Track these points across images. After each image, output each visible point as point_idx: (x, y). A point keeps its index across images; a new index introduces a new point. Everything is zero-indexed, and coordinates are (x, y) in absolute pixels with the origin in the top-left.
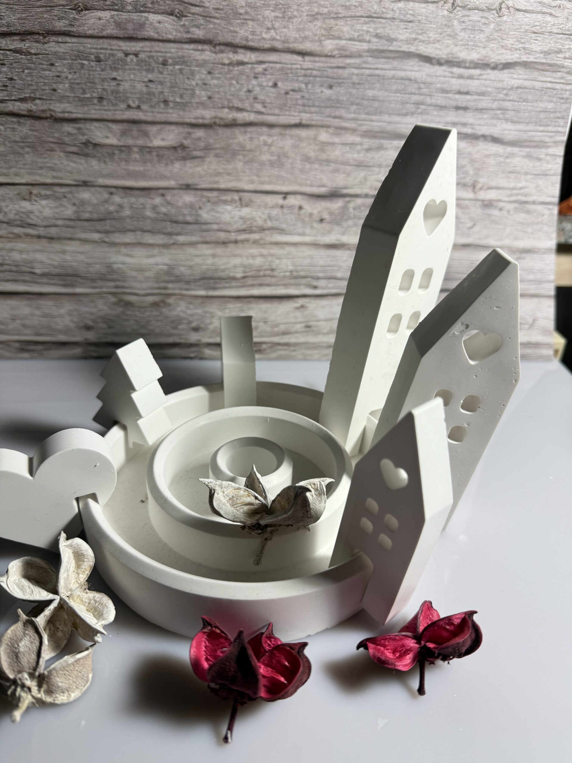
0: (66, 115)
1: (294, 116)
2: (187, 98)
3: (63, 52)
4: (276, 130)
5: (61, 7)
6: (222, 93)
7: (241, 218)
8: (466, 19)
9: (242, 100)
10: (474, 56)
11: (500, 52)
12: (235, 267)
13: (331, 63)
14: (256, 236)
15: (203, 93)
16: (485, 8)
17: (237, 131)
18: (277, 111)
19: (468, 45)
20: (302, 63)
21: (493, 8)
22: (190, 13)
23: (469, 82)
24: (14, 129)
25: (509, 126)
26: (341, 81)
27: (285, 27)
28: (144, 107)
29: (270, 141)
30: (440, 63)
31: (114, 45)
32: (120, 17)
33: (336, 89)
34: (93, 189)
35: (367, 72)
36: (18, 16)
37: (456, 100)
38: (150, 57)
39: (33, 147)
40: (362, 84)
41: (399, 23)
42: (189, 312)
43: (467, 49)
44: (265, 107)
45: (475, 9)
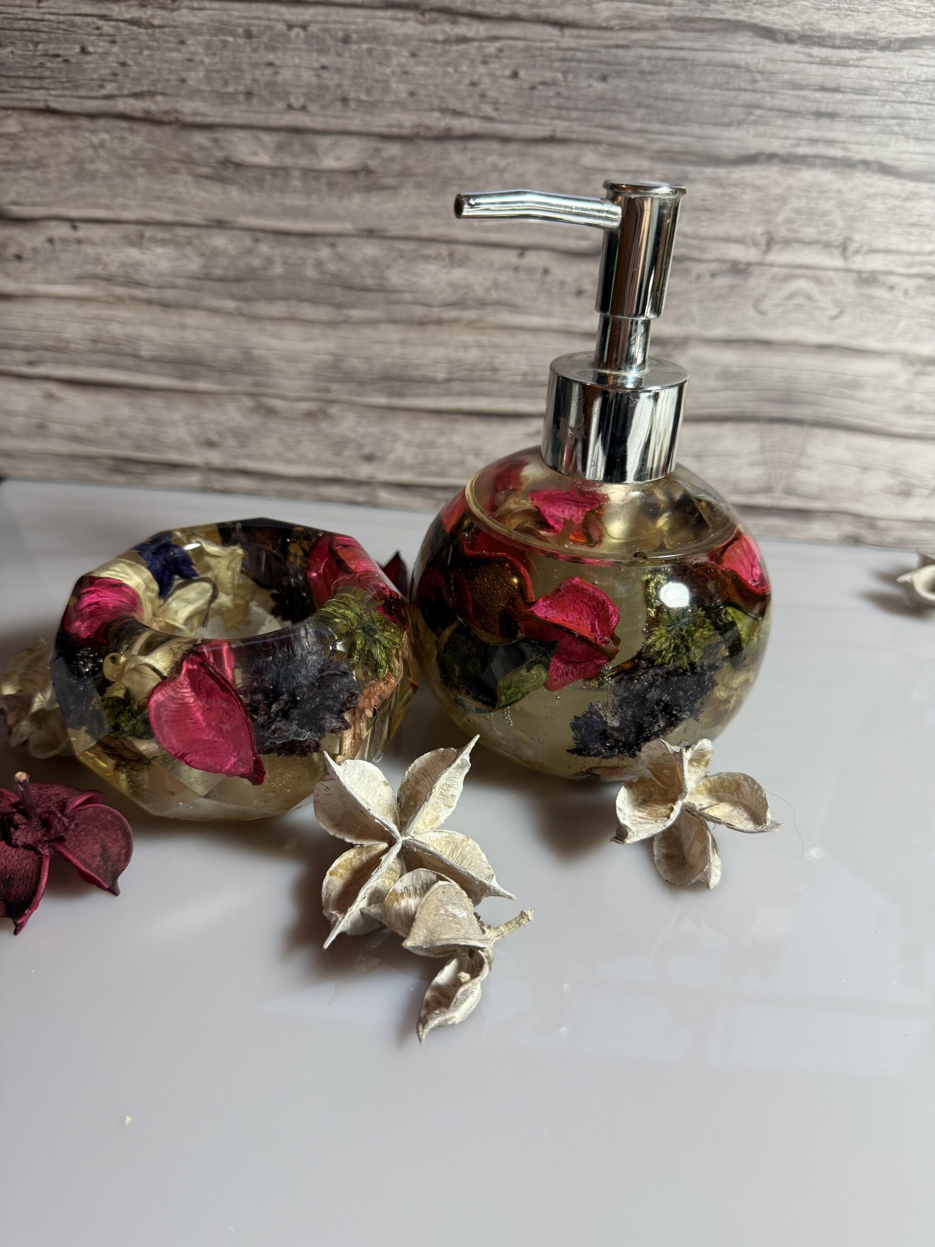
0: (199, 119)
1: (542, 125)
2: (376, 95)
3: (198, 24)
4: (514, 147)
6: (431, 88)
7: (452, 285)
9: (462, 99)
10: (850, 27)
11: (896, 20)
12: (436, 362)
13: (606, 39)
14: (471, 314)
15: (402, 87)
17: (451, 147)
18: (515, 117)
19: (839, 9)
20: (559, 39)
23: (839, 70)
24: (123, 139)
25: (912, 146)
26: (621, 68)
28: (313, 107)
29: (502, 163)
30: (789, 39)
31: (273, 12)
33: (613, 82)
34: (231, 233)
35: (666, 53)
37: (816, 100)
38: (324, 30)
39: (148, 165)
40: (656, 73)
42: (360, 430)
43: (837, 15)
44: (497, 109)
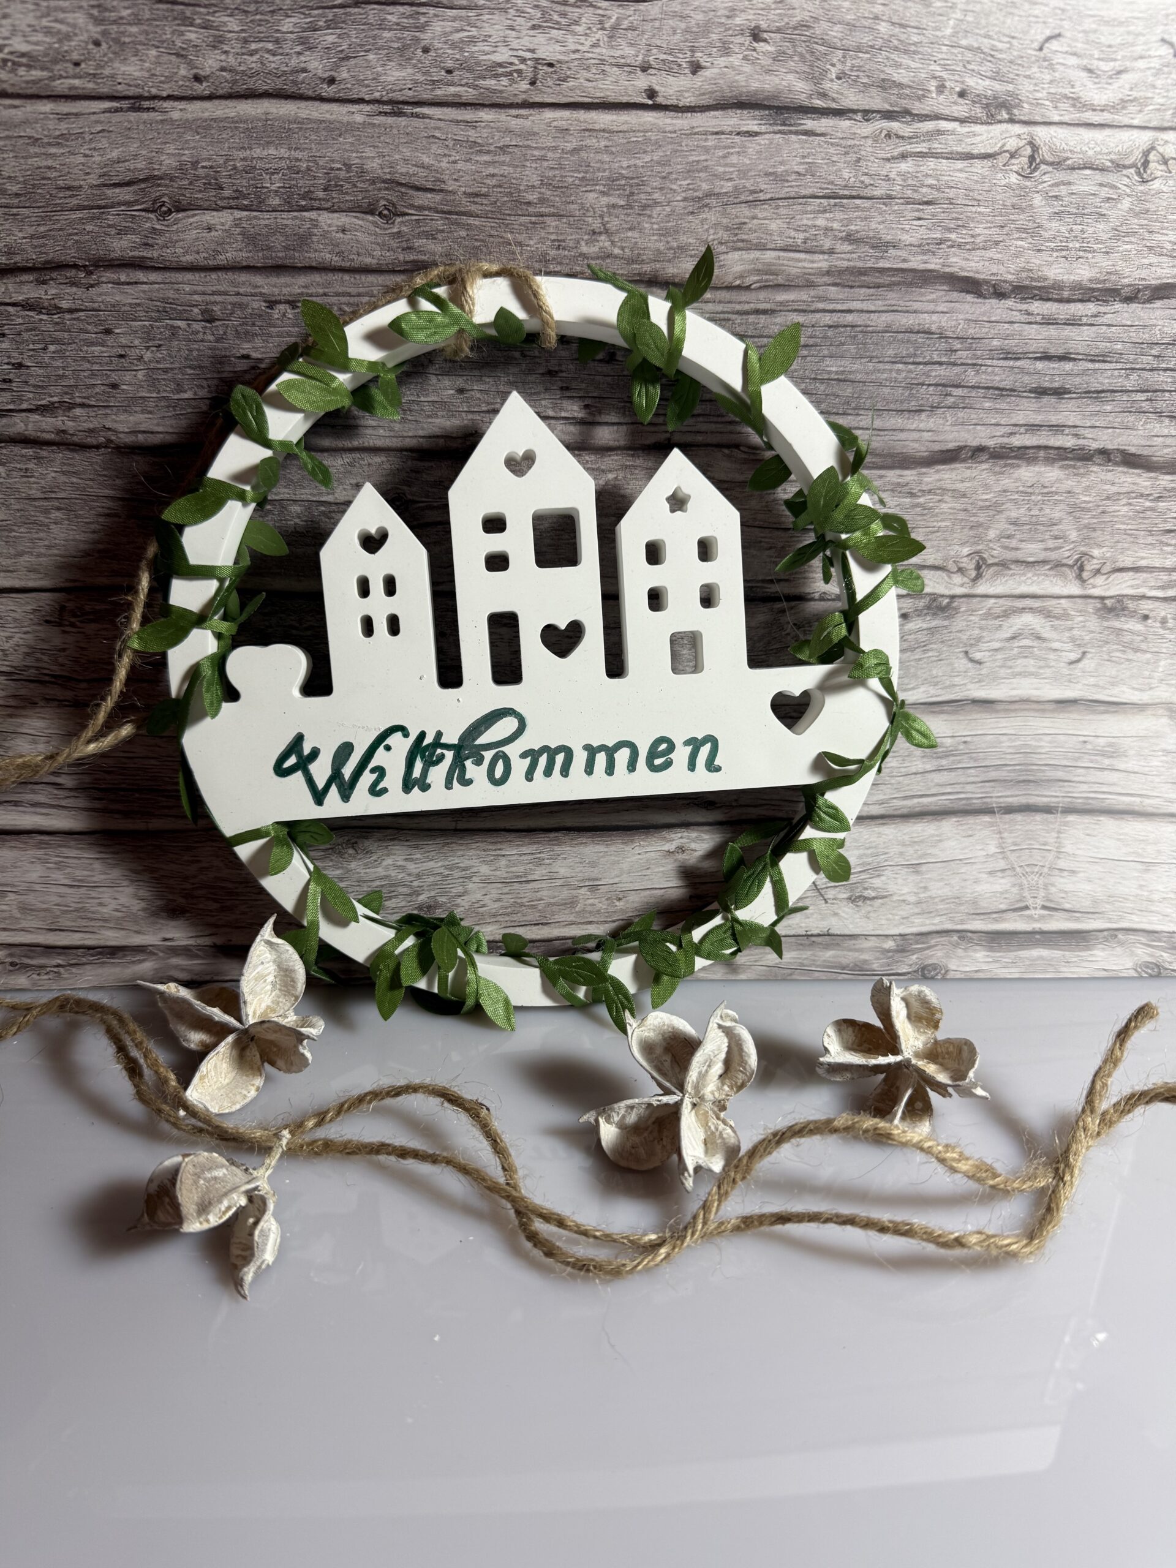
0: (141, 437)
3: (131, 304)
5: (123, 208)
8: (1063, 190)
9: (534, 394)
10: (1083, 273)
11: (1146, 261)
13: (740, 303)
16: (1109, 164)
18: (614, 415)
19: (1067, 248)
21: (1127, 163)
22: (412, 206)
24: (27, 473)
25: (1165, 427)
27: (630, 229)
30: (1000, 294)
31: (244, 284)
32: (254, 222)
35: (827, 319)
36: (31, 230)
37: (1037, 373)
39: (68, 508)
41: (903, 207)
43: (1065, 257)
44: (587, 406)
45: (1086, 168)
